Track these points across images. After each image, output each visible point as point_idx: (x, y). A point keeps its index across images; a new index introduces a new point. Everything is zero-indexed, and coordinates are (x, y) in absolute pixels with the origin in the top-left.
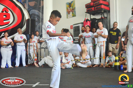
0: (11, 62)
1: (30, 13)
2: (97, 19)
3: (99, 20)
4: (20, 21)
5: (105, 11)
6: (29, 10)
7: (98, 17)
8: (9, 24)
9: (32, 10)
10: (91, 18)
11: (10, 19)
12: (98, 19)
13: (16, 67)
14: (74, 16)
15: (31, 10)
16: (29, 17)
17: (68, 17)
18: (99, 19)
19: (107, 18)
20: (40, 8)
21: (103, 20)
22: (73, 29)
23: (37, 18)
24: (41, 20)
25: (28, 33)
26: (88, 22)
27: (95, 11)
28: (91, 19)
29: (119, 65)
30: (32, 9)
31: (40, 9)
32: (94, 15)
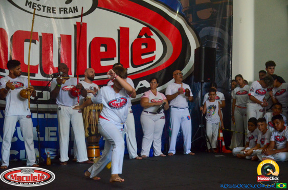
0: (162, 144)
1: (201, 35)
4: (178, 53)
6: (198, 27)
8: (155, 61)
9: (206, 28)
11: (155, 50)
13: (169, 155)
15: (203, 29)
20: (224, 22)
23: (218, 45)
24: (226, 49)
25: (198, 79)
30: (204, 27)
31: (225, 25)
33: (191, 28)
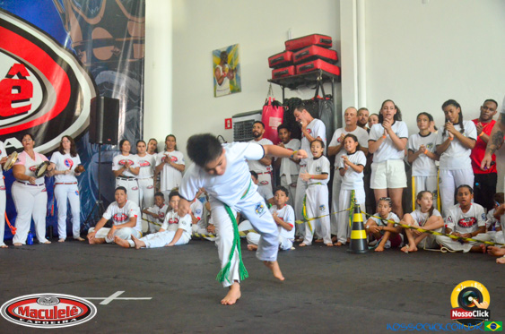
1: (98, 81)
2: (303, 99)
3: (310, 104)
4: (65, 104)
5: (326, 79)
6: (95, 70)
7: (306, 95)
8: (30, 112)
9: (105, 72)
11: (31, 96)
12: (306, 101)
14: (236, 90)
15: (101, 73)
16: (92, 94)
17: (218, 94)
18: (309, 101)
19: (331, 97)
22: (232, 130)
25: (94, 140)
26: (279, 111)
27: (298, 77)
28: (287, 99)
29: (365, 237)
30: (103, 70)
32: (293, 87)
33: (83, 70)
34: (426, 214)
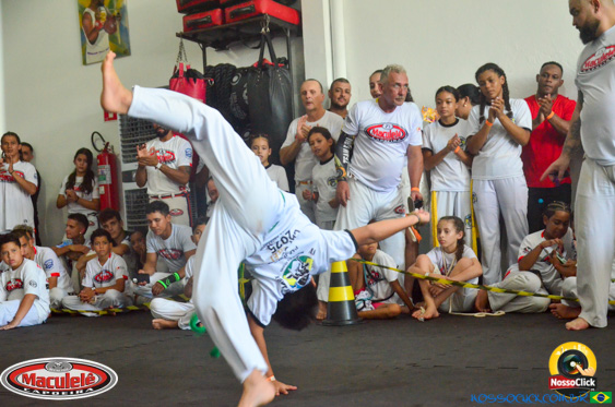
2: (238, 66)
3: (250, 75)
5: (277, 31)
7: (244, 59)
10: (208, 64)
12: (243, 69)
14: (122, 51)
18: (248, 68)
19: (287, 62)
21: (270, 73)
22: (118, 122)
26: (198, 86)
27: (228, 29)
28: (211, 67)
32: (221, 46)
34: (453, 256)
